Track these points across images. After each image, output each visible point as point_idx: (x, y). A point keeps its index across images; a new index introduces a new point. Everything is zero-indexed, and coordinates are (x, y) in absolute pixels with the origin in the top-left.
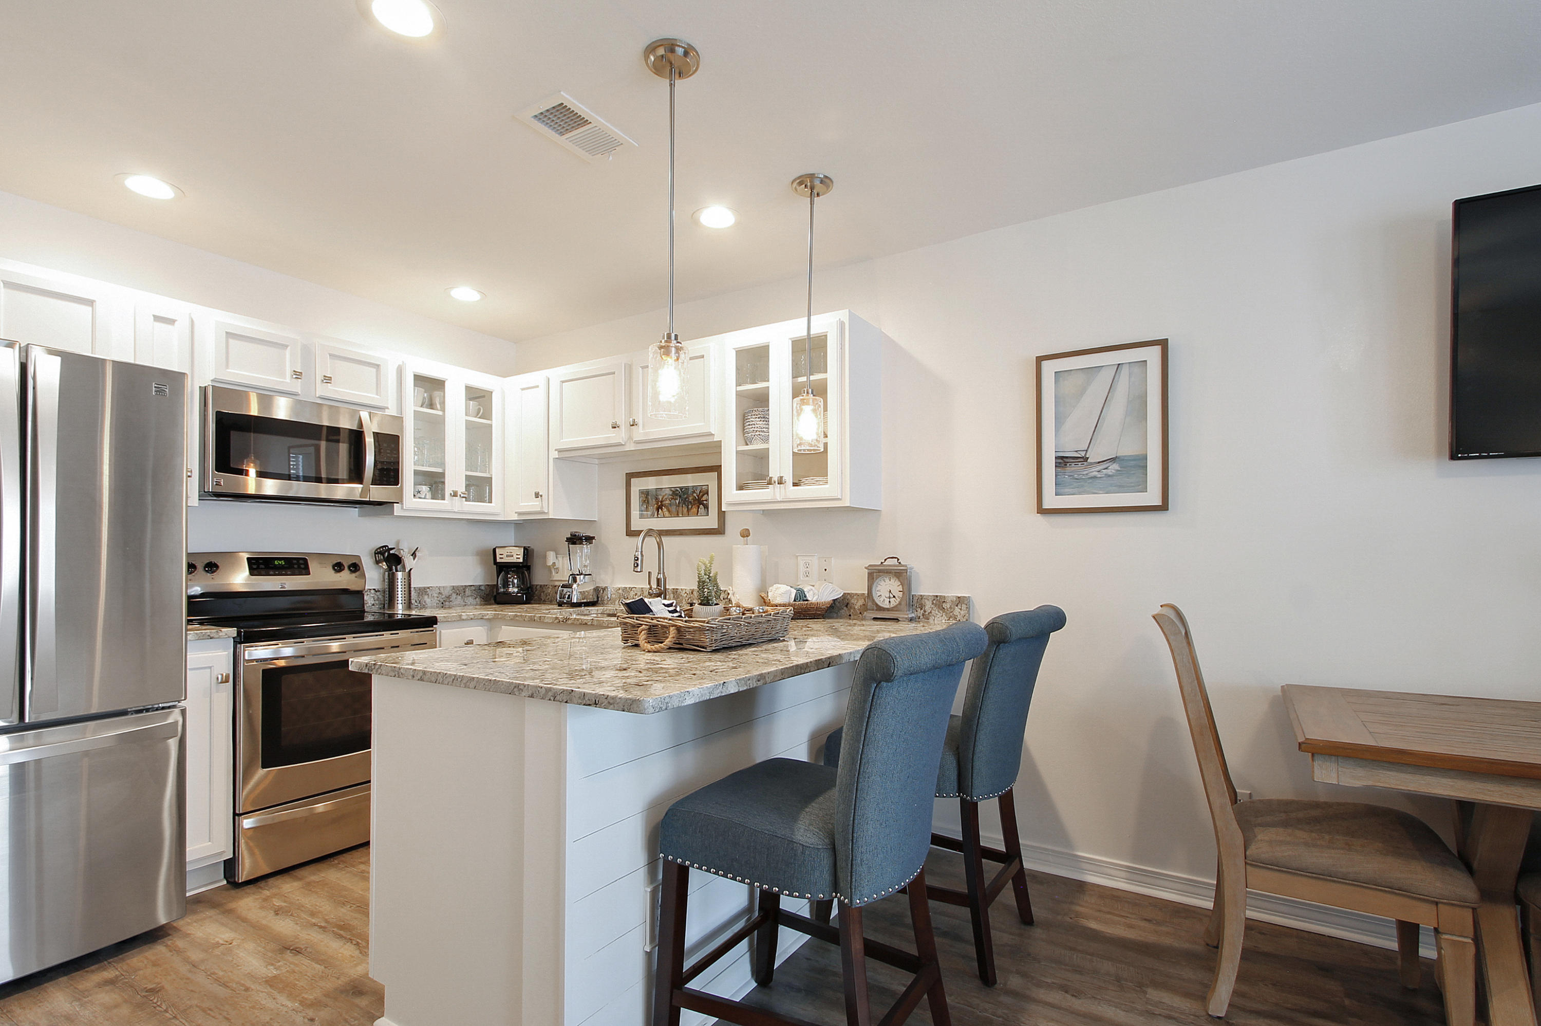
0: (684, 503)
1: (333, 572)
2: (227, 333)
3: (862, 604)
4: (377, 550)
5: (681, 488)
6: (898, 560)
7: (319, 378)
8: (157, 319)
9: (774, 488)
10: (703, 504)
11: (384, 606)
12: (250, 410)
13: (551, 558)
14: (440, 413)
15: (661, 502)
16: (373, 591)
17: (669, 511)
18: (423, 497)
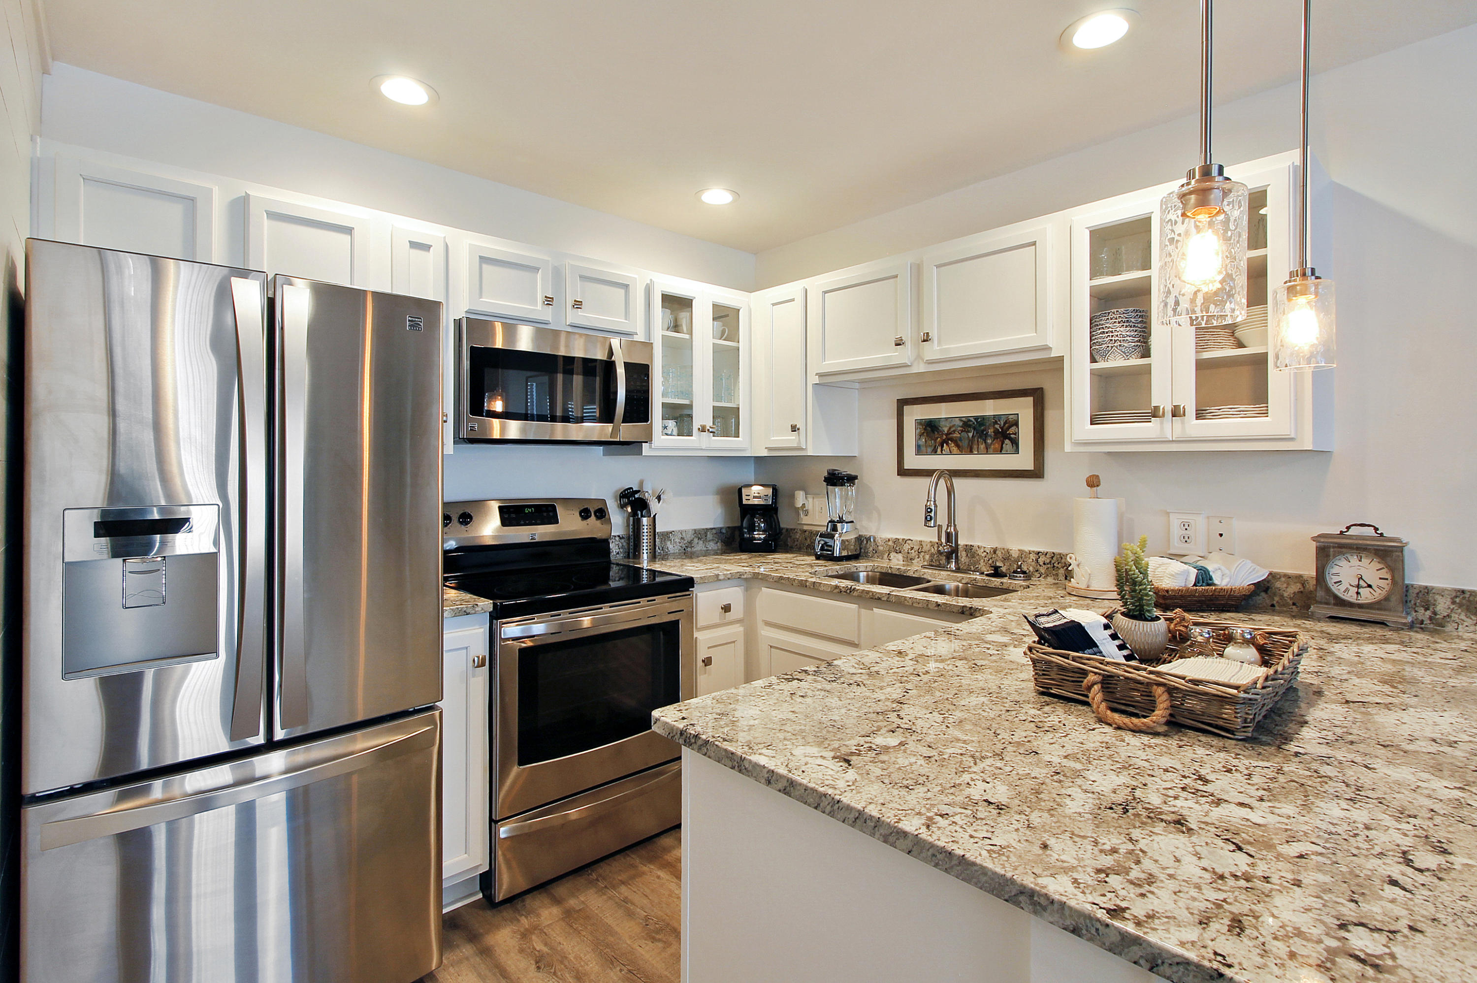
0: (980, 437)
1: (580, 518)
2: (481, 257)
3: (1296, 590)
4: (622, 493)
5: (976, 418)
6: (1376, 529)
7: (570, 302)
8: (414, 245)
9: (1162, 423)
10: (1010, 439)
11: (629, 554)
12: (495, 344)
13: (800, 498)
14: (687, 337)
15: (947, 435)
16: (617, 538)
17: (958, 446)
18: (670, 433)
